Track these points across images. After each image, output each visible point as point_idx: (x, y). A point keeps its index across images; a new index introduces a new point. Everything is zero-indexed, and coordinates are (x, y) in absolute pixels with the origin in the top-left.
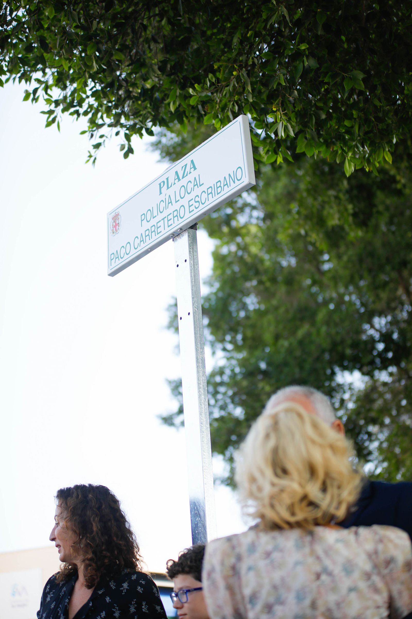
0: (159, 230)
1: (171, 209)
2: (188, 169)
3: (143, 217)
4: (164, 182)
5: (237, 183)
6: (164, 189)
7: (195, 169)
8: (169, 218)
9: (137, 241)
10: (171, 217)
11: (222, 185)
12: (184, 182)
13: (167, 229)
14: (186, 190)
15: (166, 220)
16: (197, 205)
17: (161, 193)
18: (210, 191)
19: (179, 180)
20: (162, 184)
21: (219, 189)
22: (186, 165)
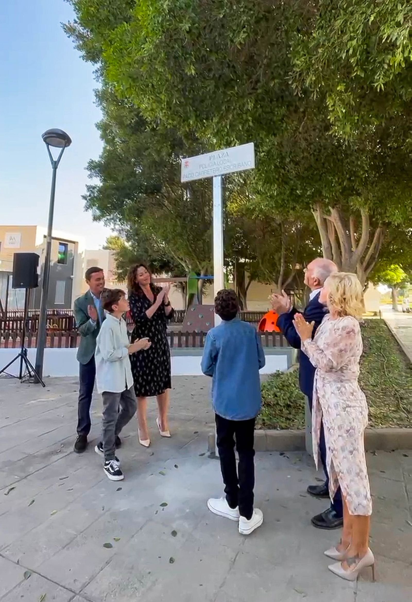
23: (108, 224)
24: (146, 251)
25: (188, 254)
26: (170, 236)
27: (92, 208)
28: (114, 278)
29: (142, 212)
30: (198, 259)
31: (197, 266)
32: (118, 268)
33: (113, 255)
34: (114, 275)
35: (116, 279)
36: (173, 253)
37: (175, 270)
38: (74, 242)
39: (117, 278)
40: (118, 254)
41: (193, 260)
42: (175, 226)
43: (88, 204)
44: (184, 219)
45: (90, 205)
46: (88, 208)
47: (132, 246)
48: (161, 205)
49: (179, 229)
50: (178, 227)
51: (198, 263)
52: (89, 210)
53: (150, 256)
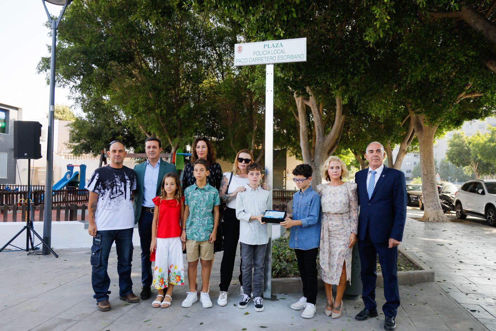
0: (262, 60)
1: (269, 55)
2: (279, 45)
3: (255, 53)
4: (266, 45)
5: (301, 59)
6: (266, 47)
7: (282, 46)
8: (268, 58)
9: (251, 60)
10: (269, 58)
11: (294, 57)
12: (277, 49)
13: (266, 61)
14: (277, 52)
15: (266, 58)
16: (282, 59)
17: (264, 48)
18: (288, 56)
19: (274, 47)
20: (265, 45)
21: (293, 58)
22: (278, 44)
23: (74, 92)
24: (109, 125)
25: (160, 129)
26: (141, 109)
27: (46, 71)
28: (69, 152)
29: (109, 81)
30: (170, 135)
31: (167, 142)
32: (73, 139)
33: (68, 125)
34: (68, 148)
35: (72, 153)
36: (141, 127)
37: (139, 146)
38: (17, 109)
39: (73, 151)
40: (74, 125)
41: (164, 135)
42: (148, 99)
43: (41, 65)
44: (159, 93)
45: (43, 67)
46: (41, 71)
47: (89, 117)
48: (131, 75)
49: (151, 103)
50: (151, 101)
51: (169, 140)
52: (42, 72)
53: (112, 128)
